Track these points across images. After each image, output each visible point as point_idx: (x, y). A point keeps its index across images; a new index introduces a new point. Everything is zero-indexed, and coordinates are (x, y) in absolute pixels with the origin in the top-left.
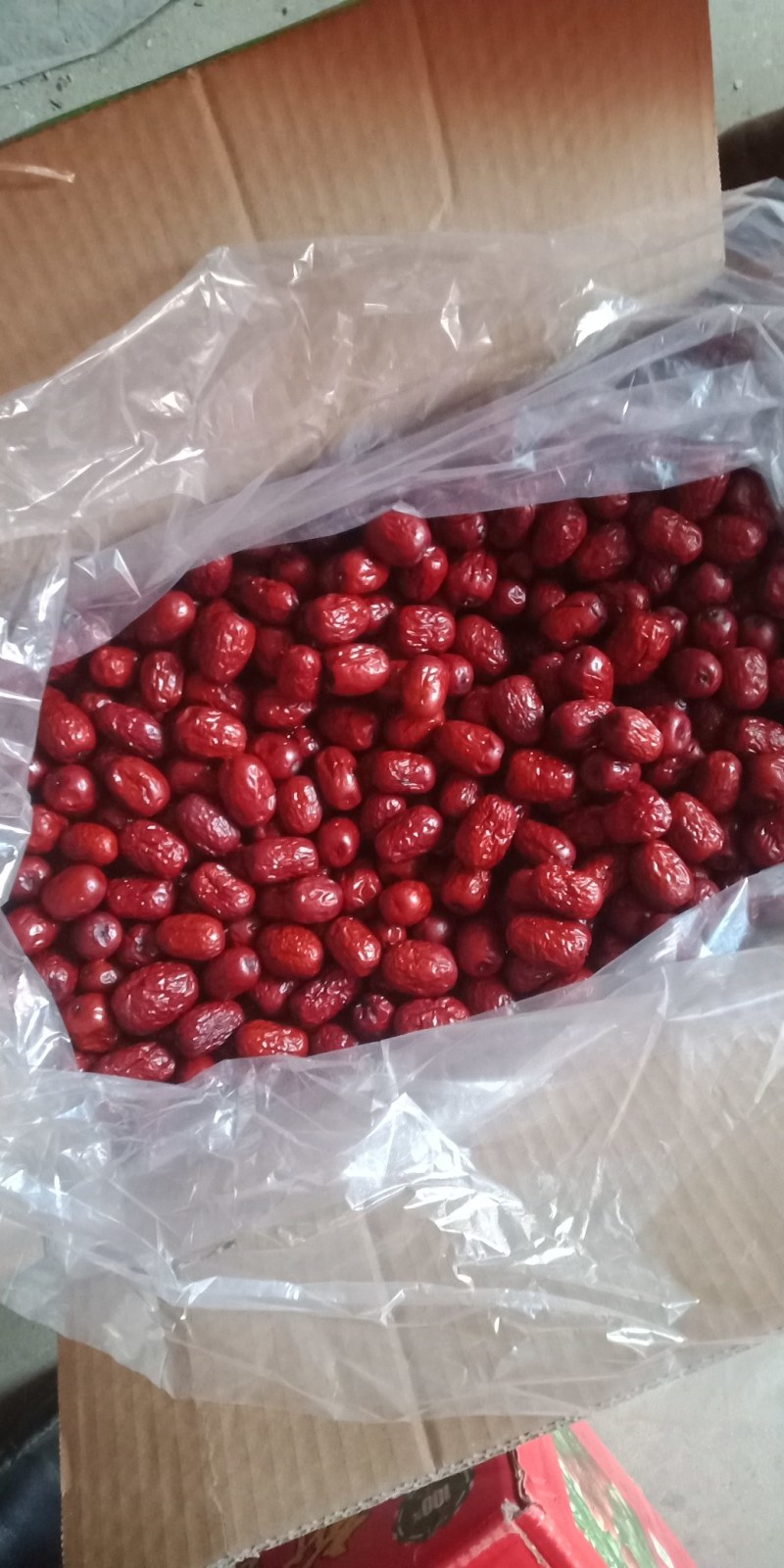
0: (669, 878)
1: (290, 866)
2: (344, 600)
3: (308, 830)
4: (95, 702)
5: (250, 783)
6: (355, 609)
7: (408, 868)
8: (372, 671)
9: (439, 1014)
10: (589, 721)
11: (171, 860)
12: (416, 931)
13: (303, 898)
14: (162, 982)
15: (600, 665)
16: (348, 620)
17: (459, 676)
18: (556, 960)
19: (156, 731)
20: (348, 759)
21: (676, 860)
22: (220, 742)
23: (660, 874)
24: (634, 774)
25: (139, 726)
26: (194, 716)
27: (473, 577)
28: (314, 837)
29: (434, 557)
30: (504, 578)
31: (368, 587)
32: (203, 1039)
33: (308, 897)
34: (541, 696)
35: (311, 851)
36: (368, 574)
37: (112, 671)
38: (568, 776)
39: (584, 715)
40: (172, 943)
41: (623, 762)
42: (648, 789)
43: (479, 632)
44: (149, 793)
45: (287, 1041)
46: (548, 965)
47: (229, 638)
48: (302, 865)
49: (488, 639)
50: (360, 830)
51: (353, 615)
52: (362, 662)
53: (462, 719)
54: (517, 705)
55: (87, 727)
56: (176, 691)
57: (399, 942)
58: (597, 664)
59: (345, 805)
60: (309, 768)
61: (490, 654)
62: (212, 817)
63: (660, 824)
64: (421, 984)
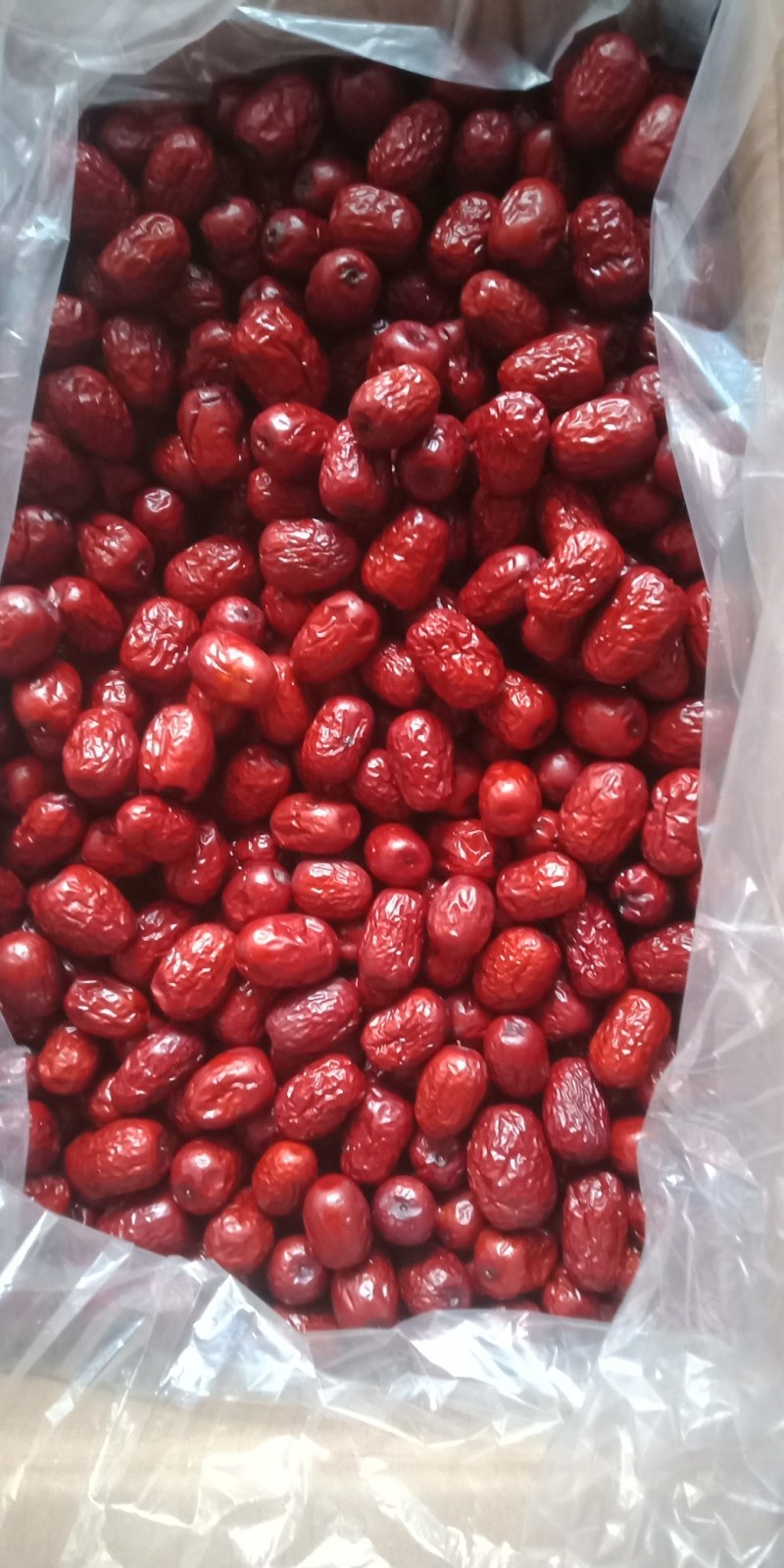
0: (611, 427)
1: (406, 931)
2: (76, 734)
3: (368, 891)
4: (104, 1102)
5: (277, 947)
6: (94, 725)
7: (466, 778)
8: (185, 733)
9: (674, 809)
10: (354, 461)
11: (340, 1084)
12: (552, 798)
13: (454, 933)
14: (496, 1156)
15: (284, 417)
16: (104, 739)
17: (237, 618)
18: (665, 627)
19: (167, 1040)
20: (294, 805)
21: (589, 408)
22: (209, 964)
23: (601, 438)
24: (450, 425)
25: (150, 1060)
26: (163, 986)
27: (110, 551)
28: (380, 885)
29: (63, 594)
30: (129, 510)
31: (72, 697)
32: (589, 1128)
33: (453, 925)
34: (300, 517)
35: (395, 897)
36: (52, 691)
37: (69, 1069)
38: (419, 519)
39: (344, 466)
40: (450, 1122)
41: (427, 434)
42: (478, 414)
43: (189, 569)
44: (244, 1080)
45: (632, 1020)
46: (667, 639)
47: (75, 906)
48: (409, 916)
49: (203, 561)
50: (393, 821)
51: (100, 732)
52: (167, 742)
53: (294, 635)
54: (300, 554)
55: (130, 1129)
56: (125, 995)
57: (558, 827)
58: (280, 422)
59: (352, 830)
60: (288, 859)
61: (223, 565)
62: (305, 1010)
63: (531, 412)
64: (626, 819)
